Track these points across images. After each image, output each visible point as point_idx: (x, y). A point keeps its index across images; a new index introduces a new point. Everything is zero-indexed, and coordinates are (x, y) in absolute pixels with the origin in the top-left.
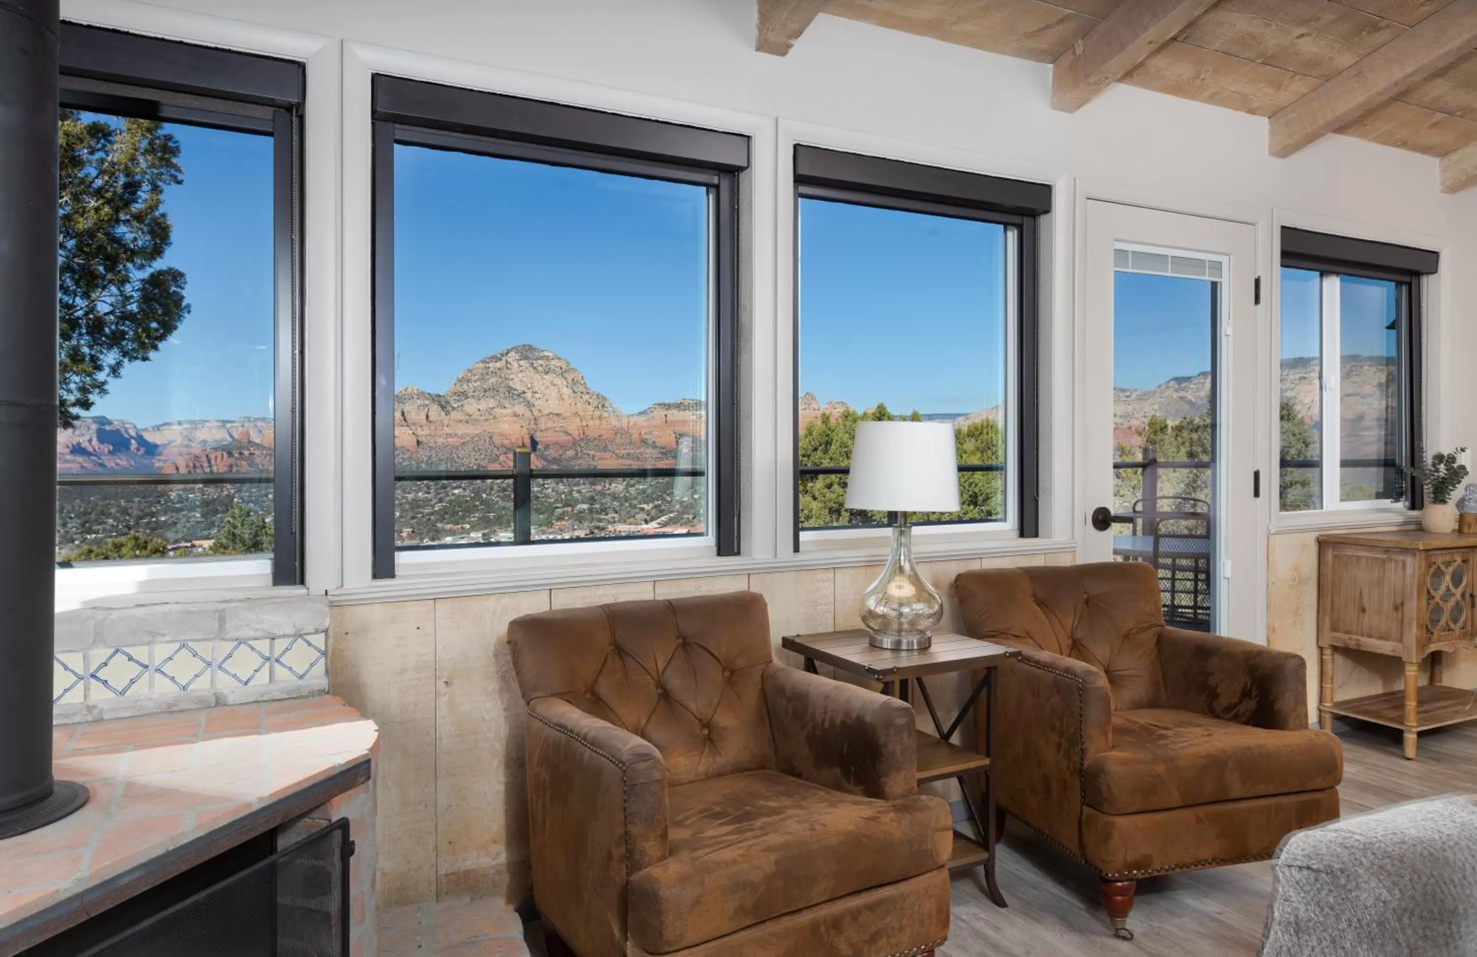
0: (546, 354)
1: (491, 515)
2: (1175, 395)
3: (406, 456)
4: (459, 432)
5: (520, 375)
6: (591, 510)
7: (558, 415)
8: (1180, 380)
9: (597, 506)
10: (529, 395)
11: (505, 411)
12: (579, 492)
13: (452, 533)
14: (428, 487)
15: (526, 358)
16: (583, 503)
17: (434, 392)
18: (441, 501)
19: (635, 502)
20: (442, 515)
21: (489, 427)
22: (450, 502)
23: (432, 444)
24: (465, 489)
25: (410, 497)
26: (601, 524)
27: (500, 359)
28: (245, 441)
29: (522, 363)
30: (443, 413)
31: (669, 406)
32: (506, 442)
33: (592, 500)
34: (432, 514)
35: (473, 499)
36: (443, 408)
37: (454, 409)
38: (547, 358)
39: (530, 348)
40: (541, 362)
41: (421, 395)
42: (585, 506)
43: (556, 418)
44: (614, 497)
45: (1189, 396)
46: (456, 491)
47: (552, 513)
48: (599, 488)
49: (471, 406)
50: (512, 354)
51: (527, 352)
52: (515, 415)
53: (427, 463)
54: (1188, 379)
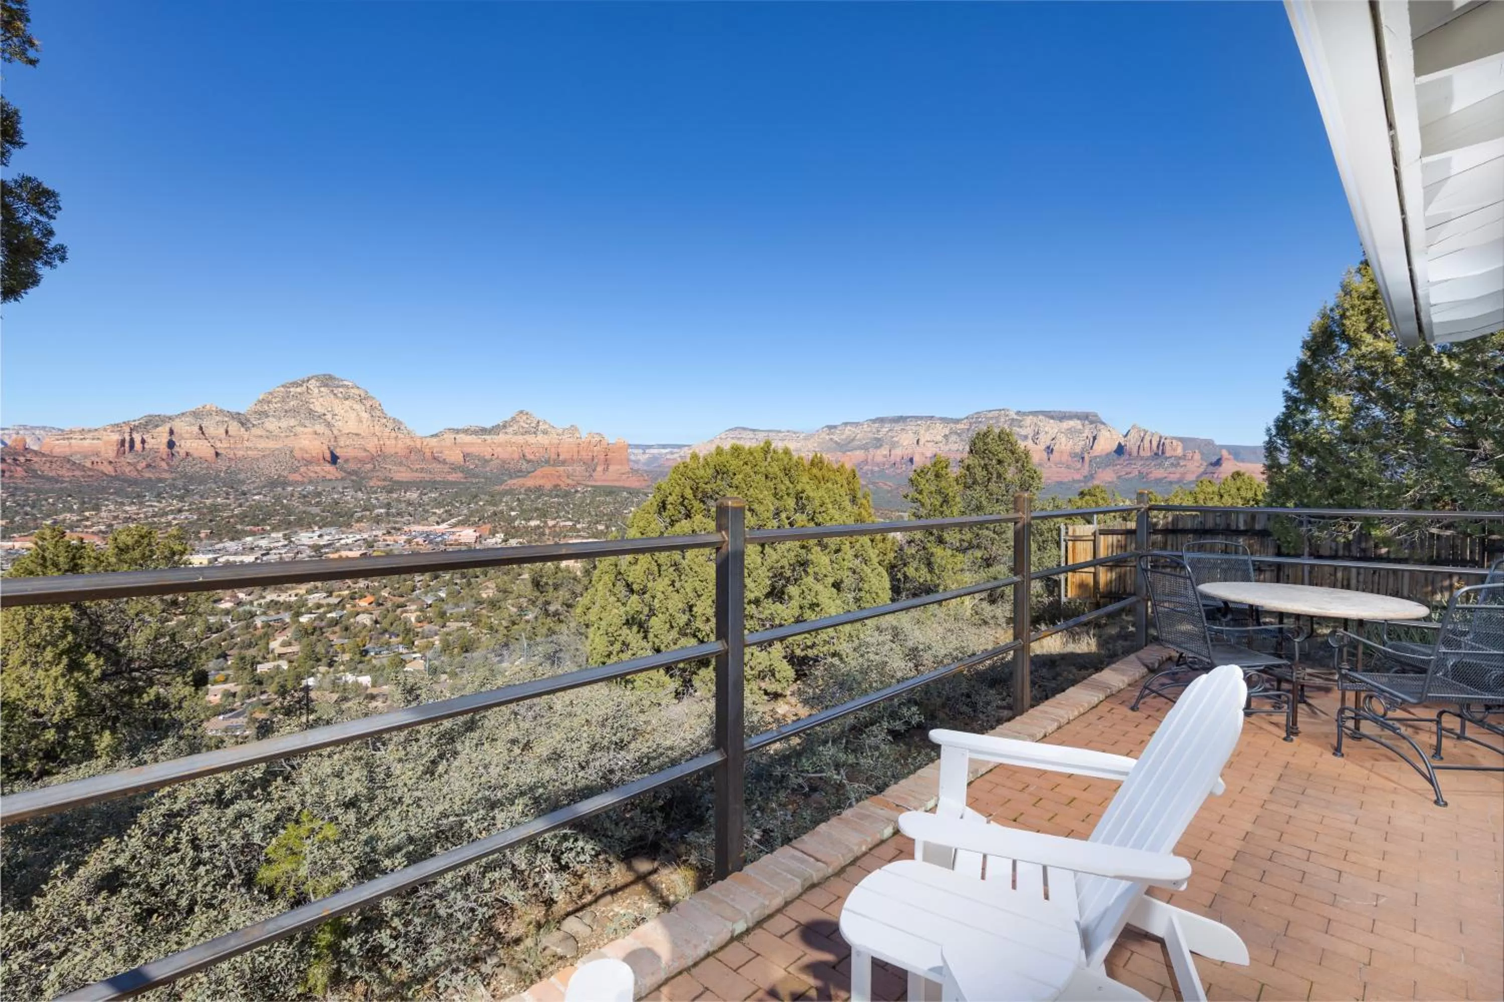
0: (346, 383)
1: (292, 518)
2: (827, 437)
3: (205, 465)
4: (260, 446)
5: (321, 400)
6: (388, 514)
7: (357, 435)
8: (830, 427)
9: (394, 510)
10: (329, 417)
11: (306, 430)
12: (377, 499)
13: (252, 534)
14: (227, 494)
15: (326, 385)
16: (381, 508)
17: (234, 410)
18: (240, 505)
19: (428, 508)
20: (242, 518)
21: (290, 442)
22: (250, 507)
23: (232, 456)
24: (265, 496)
25: (208, 502)
26: (397, 526)
27: (301, 385)
28: (22, 447)
29: (322, 389)
30: (242, 429)
31: (457, 431)
32: (306, 456)
33: (388, 506)
34: (232, 517)
35: (274, 504)
36: (243, 424)
37: (254, 425)
38: (347, 387)
39: (331, 378)
40: (341, 390)
41: (219, 412)
42: (382, 511)
43: (356, 438)
44: (409, 503)
45: (836, 438)
46: (257, 497)
47: (352, 516)
48: (395, 496)
49: (271, 424)
50: (313, 381)
51: (327, 381)
52: (316, 433)
53: (226, 472)
54: (835, 427)
